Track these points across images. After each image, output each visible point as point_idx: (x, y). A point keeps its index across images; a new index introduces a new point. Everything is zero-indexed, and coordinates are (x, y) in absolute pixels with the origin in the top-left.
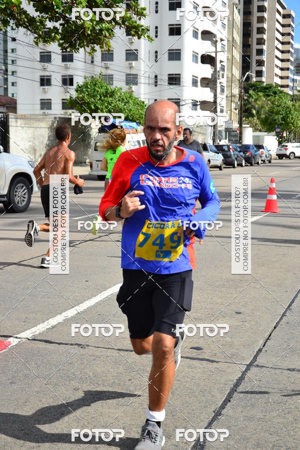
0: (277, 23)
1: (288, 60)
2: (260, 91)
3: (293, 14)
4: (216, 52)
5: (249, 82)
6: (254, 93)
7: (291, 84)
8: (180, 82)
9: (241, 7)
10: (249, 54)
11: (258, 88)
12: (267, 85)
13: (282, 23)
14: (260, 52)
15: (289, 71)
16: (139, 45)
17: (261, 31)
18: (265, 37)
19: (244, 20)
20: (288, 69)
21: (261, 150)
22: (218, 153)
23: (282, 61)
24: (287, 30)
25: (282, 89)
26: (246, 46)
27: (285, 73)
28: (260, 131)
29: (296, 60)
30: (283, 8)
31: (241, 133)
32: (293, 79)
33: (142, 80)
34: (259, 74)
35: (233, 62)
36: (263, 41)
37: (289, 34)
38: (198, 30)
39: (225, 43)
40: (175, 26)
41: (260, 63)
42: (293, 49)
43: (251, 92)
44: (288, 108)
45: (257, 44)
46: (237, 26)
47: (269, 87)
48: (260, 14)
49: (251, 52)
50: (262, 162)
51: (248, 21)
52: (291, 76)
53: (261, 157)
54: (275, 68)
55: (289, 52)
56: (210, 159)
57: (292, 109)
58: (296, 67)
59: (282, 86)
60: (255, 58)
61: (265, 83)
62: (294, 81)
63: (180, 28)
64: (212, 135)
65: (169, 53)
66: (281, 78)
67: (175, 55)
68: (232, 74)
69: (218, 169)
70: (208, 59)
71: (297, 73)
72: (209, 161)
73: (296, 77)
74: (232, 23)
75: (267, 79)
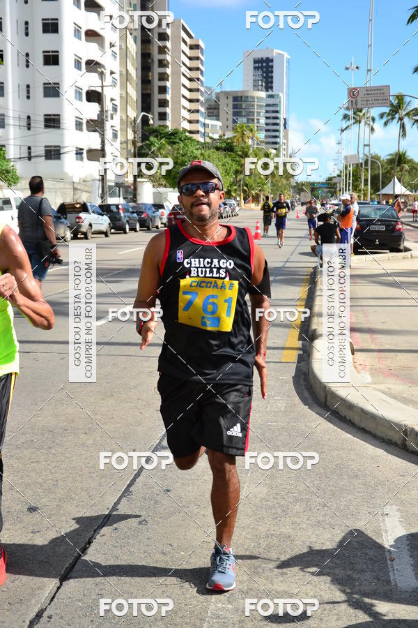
0: (182, 54)
1: (198, 101)
2: (163, 138)
3: (202, 44)
4: (102, 87)
5: (151, 127)
6: (155, 139)
7: (202, 130)
8: (59, 124)
9: (138, 33)
10: (149, 92)
11: (161, 134)
12: (172, 130)
13: (188, 55)
14: (163, 90)
15: (199, 114)
16: (6, 77)
17: (163, 64)
18: (169, 71)
19: (142, 49)
20: (198, 111)
21: (161, 211)
22: (103, 215)
23: (191, 101)
24: (195, 64)
25: (192, 135)
26: (145, 81)
27: (194, 116)
28: (165, 186)
29: (207, 100)
30: (190, 37)
31: (135, 189)
32: (204, 124)
33: (10, 121)
34: (163, 116)
35: (128, 100)
36: (166, 76)
37: (198, 69)
38: (81, 59)
39: (117, 76)
40: (51, 54)
41: (163, 103)
42: (203, 86)
43: (152, 139)
45: (160, 80)
46: (132, 56)
47: (175, 133)
48: (161, 43)
49: (152, 89)
50: (163, 225)
51: (147, 51)
52: (202, 119)
53: (161, 219)
54: (182, 110)
55: (198, 90)
56: (92, 222)
58: (208, 109)
59: (191, 132)
60: (157, 97)
61: (170, 128)
63: (57, 56)
64: (100, 192)
65: (45, 88)
66: (190, 122)
67: (52, 90)
68: (127, 116)
69: (103, 236)
70: (94, 96)
71: (208, 116)
72: (90, 225)
73: (208, 121)
74: (125, 53)
75: (172, 122)
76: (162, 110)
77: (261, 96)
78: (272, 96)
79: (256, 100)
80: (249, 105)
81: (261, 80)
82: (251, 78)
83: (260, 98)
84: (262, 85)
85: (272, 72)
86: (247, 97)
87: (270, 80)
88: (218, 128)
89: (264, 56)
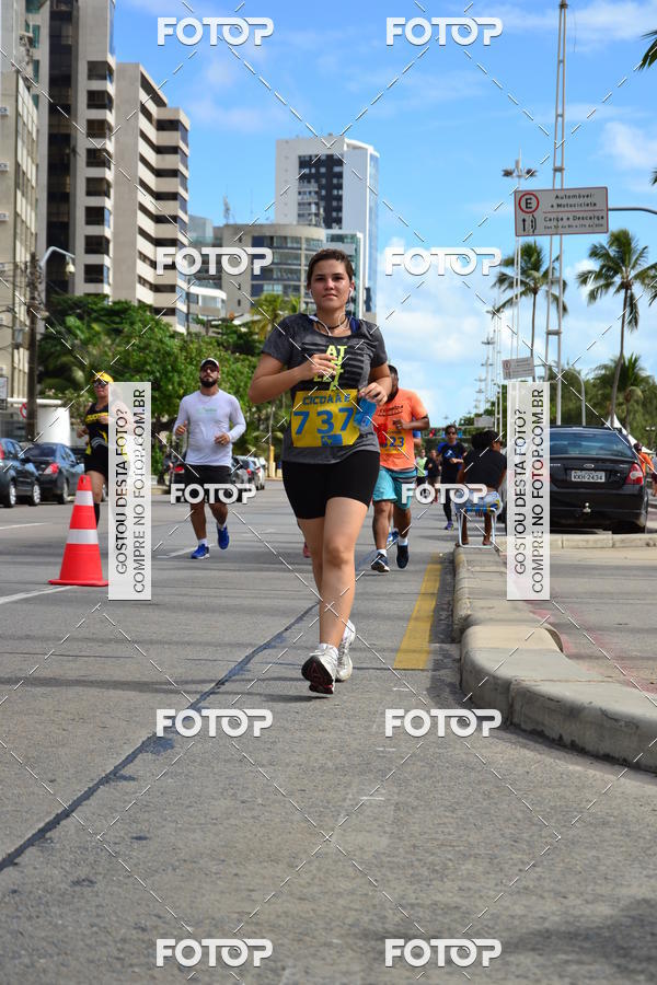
0: (141, 141)
1: (172, 242)
2: (97, 320)
3: (185, 120)
5: (69, 296)
6: (78, 323)
7: (182, 307)
9: (43, 88)
10: (66, 220)
11: (89, 312)
12: (114, 303)
13: (154, 141)
14: (95, 216)
15: (177, 273)
17: (97, 158)
18: (109, 175)
19: (50, 126)
23: (158, 242)
24: (169, 161)
25: (159, 317)
26: (58, 197)
27: (165, 277)
30: (159, 102)
32: (188, 294)
34: (95, 274)
35: (18, 231)
36: (105, 187)
37: (175, 173)
41: (97, 245)
42: (186, 213)
43: (72, 321)
44: (169, 354)
45: (89, 193)
46: (30, 133)
47: (120, 310)
48: (96, 114)
49: (69, 213)
51: (63, 131)
52: (181, 283)
54: (139, 262)
55: (174, 219)
57: (181, 358)
59: (157, 311)
60: (81, 230)
61: (110, 299)
62: (189, 297)
66: (156, 288)
71: (196, 278)
73: (195, 290)
74: (13, 125)
75: (115, 288)
76: (93, 259)
77: (315, 237)
78: (339, 238)
79: (304, 246)
80: (288, 256)
81: (317, 204)
82: (294, 198)
83: (313, 240)
84: (317, 215)
85: (340, 187)
86: (285, 238)
87: (335, 204)
88: (219, 305)
89: (322, 152)
